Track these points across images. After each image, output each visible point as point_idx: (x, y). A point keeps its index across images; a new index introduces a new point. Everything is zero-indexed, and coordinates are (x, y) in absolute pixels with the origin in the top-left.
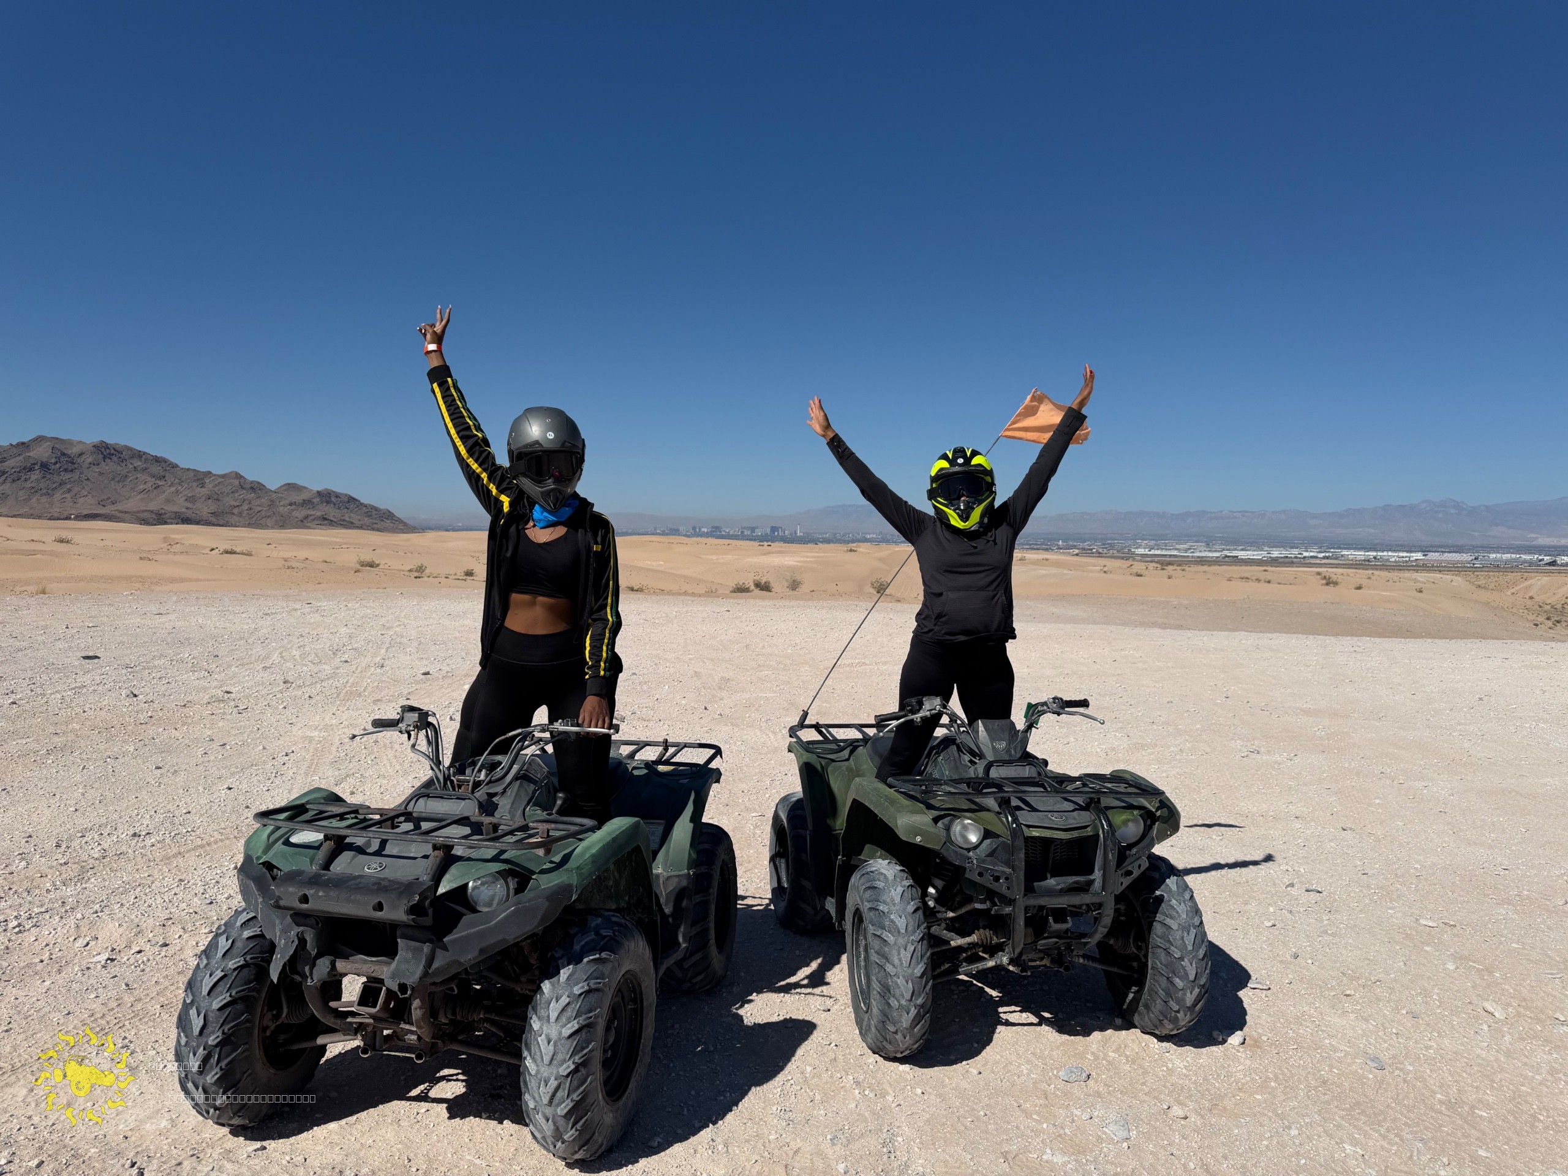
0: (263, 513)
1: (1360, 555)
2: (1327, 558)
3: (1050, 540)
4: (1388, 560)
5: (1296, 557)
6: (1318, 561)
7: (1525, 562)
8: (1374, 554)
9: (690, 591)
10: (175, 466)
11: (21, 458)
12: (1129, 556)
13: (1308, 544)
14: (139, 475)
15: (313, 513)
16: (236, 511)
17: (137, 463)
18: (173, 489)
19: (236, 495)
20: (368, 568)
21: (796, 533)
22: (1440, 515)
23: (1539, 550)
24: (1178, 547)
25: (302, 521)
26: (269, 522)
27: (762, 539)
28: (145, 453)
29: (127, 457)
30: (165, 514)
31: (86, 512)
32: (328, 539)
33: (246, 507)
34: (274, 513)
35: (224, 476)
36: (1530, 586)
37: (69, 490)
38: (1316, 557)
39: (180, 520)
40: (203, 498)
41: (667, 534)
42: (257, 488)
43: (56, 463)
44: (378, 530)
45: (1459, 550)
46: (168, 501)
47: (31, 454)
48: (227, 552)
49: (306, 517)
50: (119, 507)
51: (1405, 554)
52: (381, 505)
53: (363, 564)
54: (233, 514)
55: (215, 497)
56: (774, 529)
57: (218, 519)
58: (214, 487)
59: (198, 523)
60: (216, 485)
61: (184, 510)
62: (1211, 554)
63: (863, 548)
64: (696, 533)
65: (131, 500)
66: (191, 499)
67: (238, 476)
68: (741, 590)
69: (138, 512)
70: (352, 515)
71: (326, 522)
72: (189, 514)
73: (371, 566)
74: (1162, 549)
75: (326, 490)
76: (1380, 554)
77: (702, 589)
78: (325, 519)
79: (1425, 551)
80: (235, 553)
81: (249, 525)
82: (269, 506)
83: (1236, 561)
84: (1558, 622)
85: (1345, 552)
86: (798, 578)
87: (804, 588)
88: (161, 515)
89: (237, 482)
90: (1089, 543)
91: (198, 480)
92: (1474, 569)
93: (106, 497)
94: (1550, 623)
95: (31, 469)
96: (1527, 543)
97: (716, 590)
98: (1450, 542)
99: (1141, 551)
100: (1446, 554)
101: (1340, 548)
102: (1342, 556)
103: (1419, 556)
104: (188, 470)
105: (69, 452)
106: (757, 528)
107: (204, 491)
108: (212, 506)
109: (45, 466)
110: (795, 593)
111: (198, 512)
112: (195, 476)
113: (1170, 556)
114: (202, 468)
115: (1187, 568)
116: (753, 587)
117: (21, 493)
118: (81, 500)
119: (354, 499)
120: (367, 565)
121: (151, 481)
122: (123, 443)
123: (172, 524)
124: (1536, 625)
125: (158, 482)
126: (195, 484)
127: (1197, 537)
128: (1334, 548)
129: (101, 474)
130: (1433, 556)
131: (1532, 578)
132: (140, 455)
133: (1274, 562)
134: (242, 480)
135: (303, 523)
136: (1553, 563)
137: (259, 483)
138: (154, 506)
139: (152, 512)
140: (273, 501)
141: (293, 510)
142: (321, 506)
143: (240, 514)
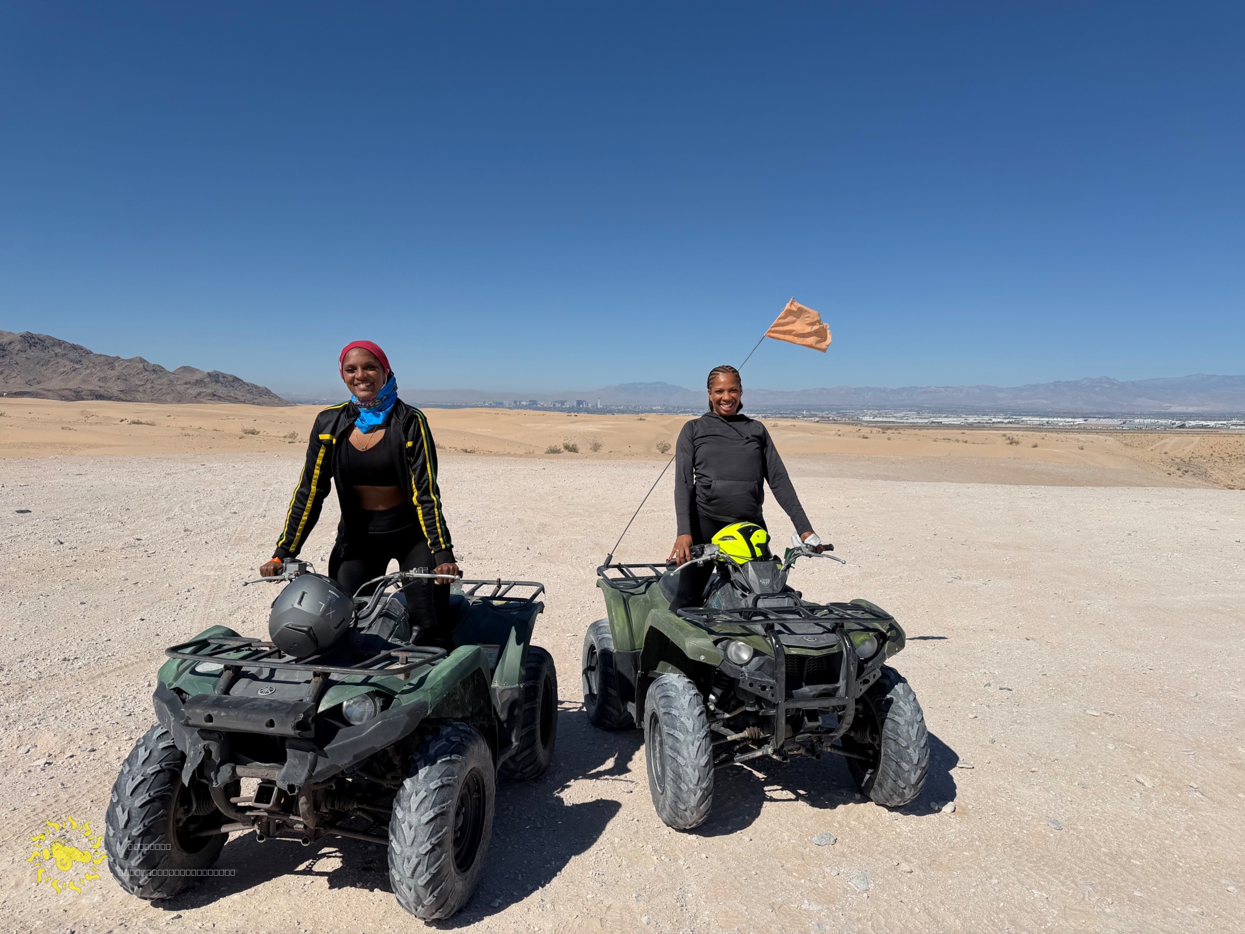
0: (164, 391)
1: (1036, 420)
2: (1011, 423)
3: (797, 410)
4: (1057, 425)
5: (987, 423)
6: (1004, 426)
7: (1161, 425)
8: (1047, 419)
9: (512, 453)
10: (89, 353)
12: (857, 423)
13: (997, 411)
14: (59, 360)
15: (204, 390)
16: (141, 389)
17: (58, 350)
18: (88, 371)
19: (141, 376)
20: (250, 435)
21: (597, 406)
22: (1097, 389)
23: (1172, 416)
24: (895, 415)
25: (196, 397)
26: (169, 398)
27: (570, 410)
28: (64, 342)
29: (49, 345)
30: (82, 391)
31: (15, 390)
32: (218, 412)
33: (149, 385)
34: (173, 391)
35: (130, 361)
36: (1165, 444)
38: (1002, 422)
39: (94, 397)
40: (114, 379)
41: (494, 407)
42: (158, 370)
44: (258, 404)
45: (1111, 416)
46: (84, 381)
48: (134, 423)
49: (199, 394)
51: (1070, 420)
52: (261, 384)
53: (247, 432)
54: (139, 391)
55: (124, 377)
56: (579, 402)
57: (126, 396)
58: (122, 370)
59: (109, 399)
60: (124, 368)
61: (98, 388)
62: (920, 421)
63: (651, 417)
64: (517, 405)
65: (53, 380)
66: (103, 379)
67: (142, 361)
68: (554, 451)
69: (59, 390)
70: (237, 392)
71: (215, 397)
72: (102, 391)
73: (253, 433)
74: (883, 417)
75: (215, 371)
76: (1051, 419)
77: (522, 451)
78: (214, 395)
79: (1085, 417)
80: (141, 423)
81: (152, 401)
82: (168, 384)
83: (940, 425)
84: (1186, 472)
85: (1024, 419)
86: (599, 441)
87: (604, 450)
88: (78, 392)
89: (141, 366)
90: (827, 412)
91: (109, 363)
92: (1123, 431)
93: (31, 378)
94: (1180, 473)
96: (1163, 411)
97: (533, 452)
98: (1105, 410)
99: (867, 418)
100: (1102, 420)
101: (1021, 415)
102: (1022, 421)
103: (1080, 421)
104: (100, 355)
106: (566, 401)
107: (114, 373)
108: (121, 385)
110: (596, 453)
111: (109, 390)
112: (106, 360)
113: (890, 422)
114: (113, 355)
115: (902, 431)
116: (563, 449)
118: (12, 381)
119: (238, 379)
120: (249, 433)
121: (69, 365)
122: (45, 334)
123: (88, 399)
124: (1170, 474)
125: (75, 365)
126: (106, 367)
127: (910, 408)
128: (1016, 415)
129: (27, 359)
130: (1092, 421)
131: (1167, 438)
132: (60, 343)
133: (971, 426)
134: (146, 364)
135: (196, 399)
136: (1182, 426)
137: (159, 366)
138: (72, 385)
139: (71, 390)
140: (171, 381)
141: (188, 388)
142: (210, 385)
143: (145, 391)
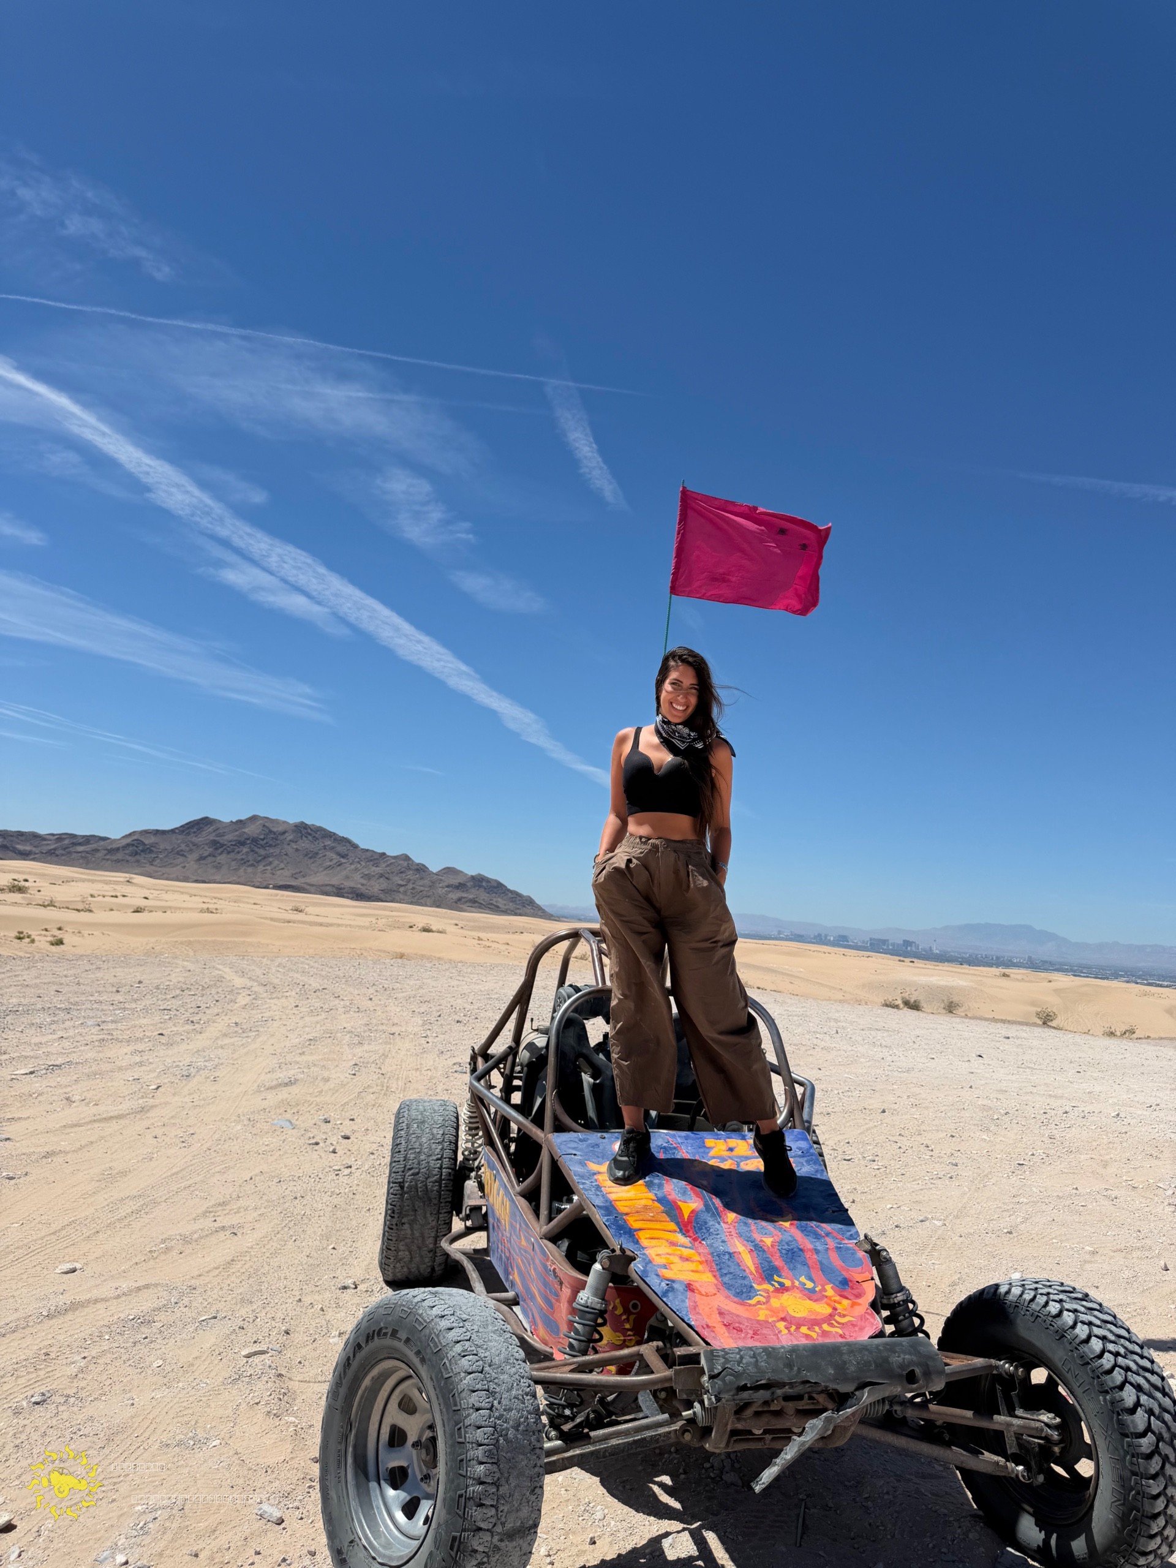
0: (425, 892)
10: (355, 846)
11: (237, 833)
14: (327, 853)
15: (466, 896)
16: (402, 889)
17: (328, 842)
18: (353, 867)
19: (404, 875)
21: (931, 950)
25: (456, 903)
26: (428, 901)
28: (334, 834)
29: (320, 837)
30: (344, 888)
31: (281, 883)
33: (410, 886)
34: (434, 893)
35: (395, 858)
37: (270, 863)
39: (355, 896)
40: (377, 876)
42: (421, 869)
43: (263, 840)
44: (520, 915)
46: (347, 877)
47: (246, 830)
48: (424, 930)
49: (460, 899)
50: (309, 880)
52: (524, 892)
54: (399, 891)
55: (387, 876)
57: (387, 895)
58: (386, 867)
59: (369, 899)
60: (388, 866)
61: (359, 886)
63: (1016, 973)
65: (318, 874)
66: (367, 877)
67: (407, 858)
69: (322, 885)
70: (499, 900)
71: (476, 905)
72: (363, 889)
75: (479, 875)
78: (476, 902)
80: (431, 931)
81: (411, 903)
82: (430, 886)
88: (340, 888)
89: (405, 864)
91: (374, 860)
93: (298, 871)
95: (243, 844)
104: (367, 850)
105: (275, 830)
107: (378, 870)
108: (383, 884)
109: (255, 841)
111: (370, 889)
112: (372, 856)
114: (379, 850)
117: (234, 863)
118: (279, 872)
119: (500, 884)
121: (335, 859)
122: (318, 824)
123: (348, 898)
125: (341, 860)
126: (371, 864)
129: (297, 850)
132: (331, 835)
134: (410, 863)
135: (457, 905)
137: (424, 865)
138: (335, 881)
139: (333, 886)
140: (433, 883)
141: (450, 892)
142: (473, 890)
143: (405, 893)
